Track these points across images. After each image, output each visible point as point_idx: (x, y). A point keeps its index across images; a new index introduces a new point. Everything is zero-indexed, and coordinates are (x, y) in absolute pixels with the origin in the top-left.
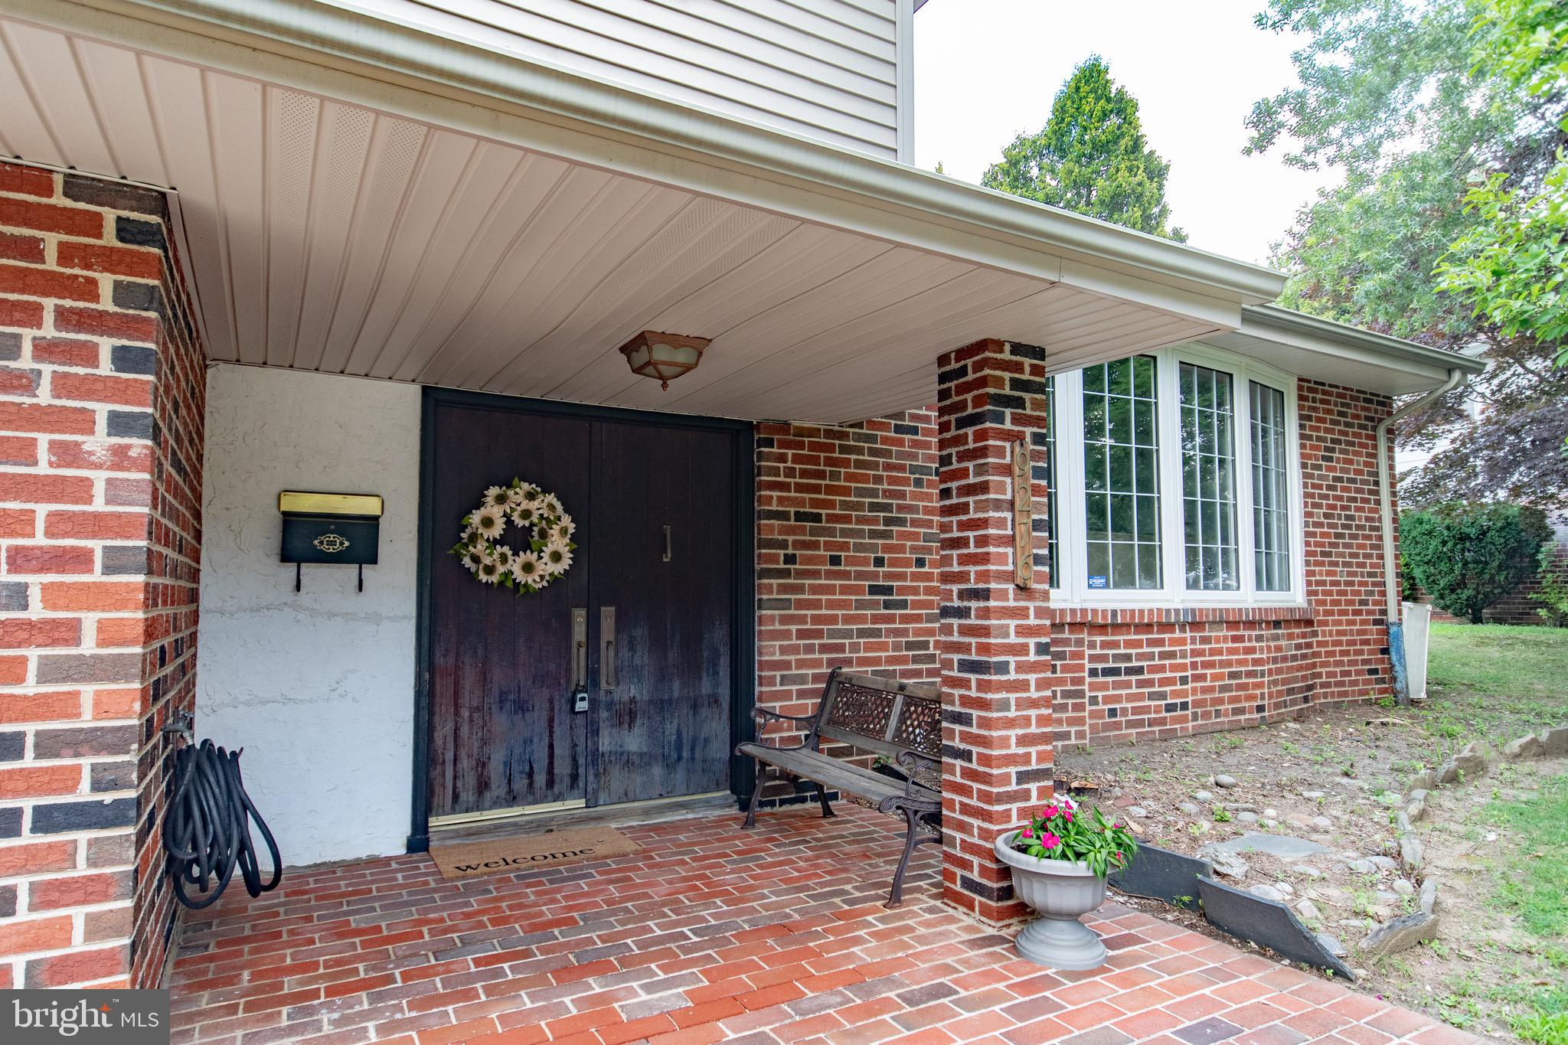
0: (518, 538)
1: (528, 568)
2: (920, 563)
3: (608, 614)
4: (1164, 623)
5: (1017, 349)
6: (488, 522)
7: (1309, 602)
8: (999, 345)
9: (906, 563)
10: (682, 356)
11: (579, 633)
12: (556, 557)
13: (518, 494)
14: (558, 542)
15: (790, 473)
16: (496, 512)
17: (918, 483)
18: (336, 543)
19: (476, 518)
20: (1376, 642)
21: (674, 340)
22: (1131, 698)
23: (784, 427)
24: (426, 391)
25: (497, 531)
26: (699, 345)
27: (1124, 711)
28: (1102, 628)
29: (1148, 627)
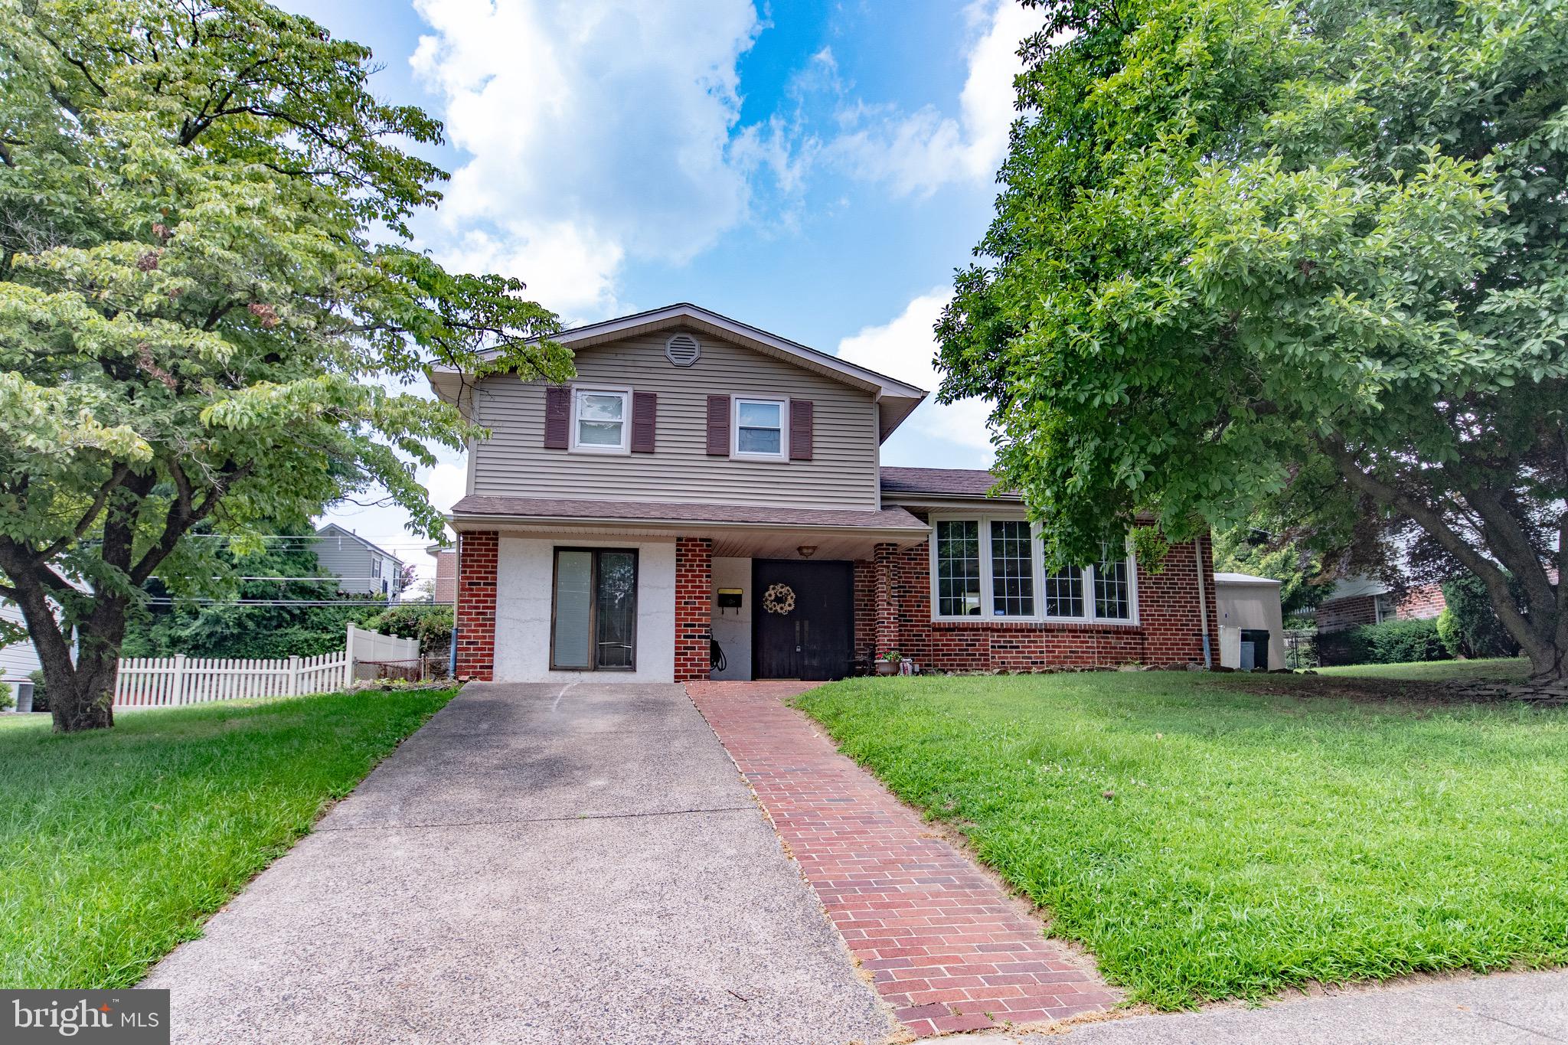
0: (780, 600)
1: (782, 608)
2: (919, 606)
3: (806, 623)
4: (1031, 630)
5: (888, 544)
6: (770, 595)
7: (1142, 624)
8: (882, 544)
9: (913, 606)
10: (810, 551)
11: (798, 628)
12: (790, 605)
13: (778, 587)
14: (790, 601)
15: (865, 576)
16: (772, 592)
17: (917, 578)
18: (732, 601)
19: (767, 594)
20: (1194, 645)
21: (808, 548)
22: (1012, 658)
23: (863, 562)
24: (753, 560)
25: (773, 598)
26: (814, 548)
27: (1009, 663)
28: (998, 631)
29: (1022, 630)
